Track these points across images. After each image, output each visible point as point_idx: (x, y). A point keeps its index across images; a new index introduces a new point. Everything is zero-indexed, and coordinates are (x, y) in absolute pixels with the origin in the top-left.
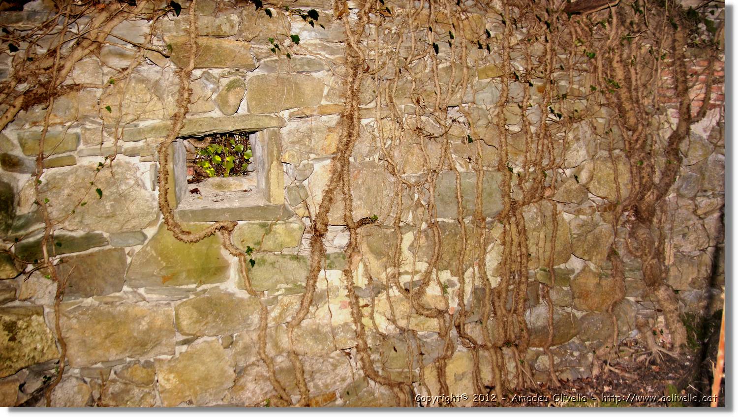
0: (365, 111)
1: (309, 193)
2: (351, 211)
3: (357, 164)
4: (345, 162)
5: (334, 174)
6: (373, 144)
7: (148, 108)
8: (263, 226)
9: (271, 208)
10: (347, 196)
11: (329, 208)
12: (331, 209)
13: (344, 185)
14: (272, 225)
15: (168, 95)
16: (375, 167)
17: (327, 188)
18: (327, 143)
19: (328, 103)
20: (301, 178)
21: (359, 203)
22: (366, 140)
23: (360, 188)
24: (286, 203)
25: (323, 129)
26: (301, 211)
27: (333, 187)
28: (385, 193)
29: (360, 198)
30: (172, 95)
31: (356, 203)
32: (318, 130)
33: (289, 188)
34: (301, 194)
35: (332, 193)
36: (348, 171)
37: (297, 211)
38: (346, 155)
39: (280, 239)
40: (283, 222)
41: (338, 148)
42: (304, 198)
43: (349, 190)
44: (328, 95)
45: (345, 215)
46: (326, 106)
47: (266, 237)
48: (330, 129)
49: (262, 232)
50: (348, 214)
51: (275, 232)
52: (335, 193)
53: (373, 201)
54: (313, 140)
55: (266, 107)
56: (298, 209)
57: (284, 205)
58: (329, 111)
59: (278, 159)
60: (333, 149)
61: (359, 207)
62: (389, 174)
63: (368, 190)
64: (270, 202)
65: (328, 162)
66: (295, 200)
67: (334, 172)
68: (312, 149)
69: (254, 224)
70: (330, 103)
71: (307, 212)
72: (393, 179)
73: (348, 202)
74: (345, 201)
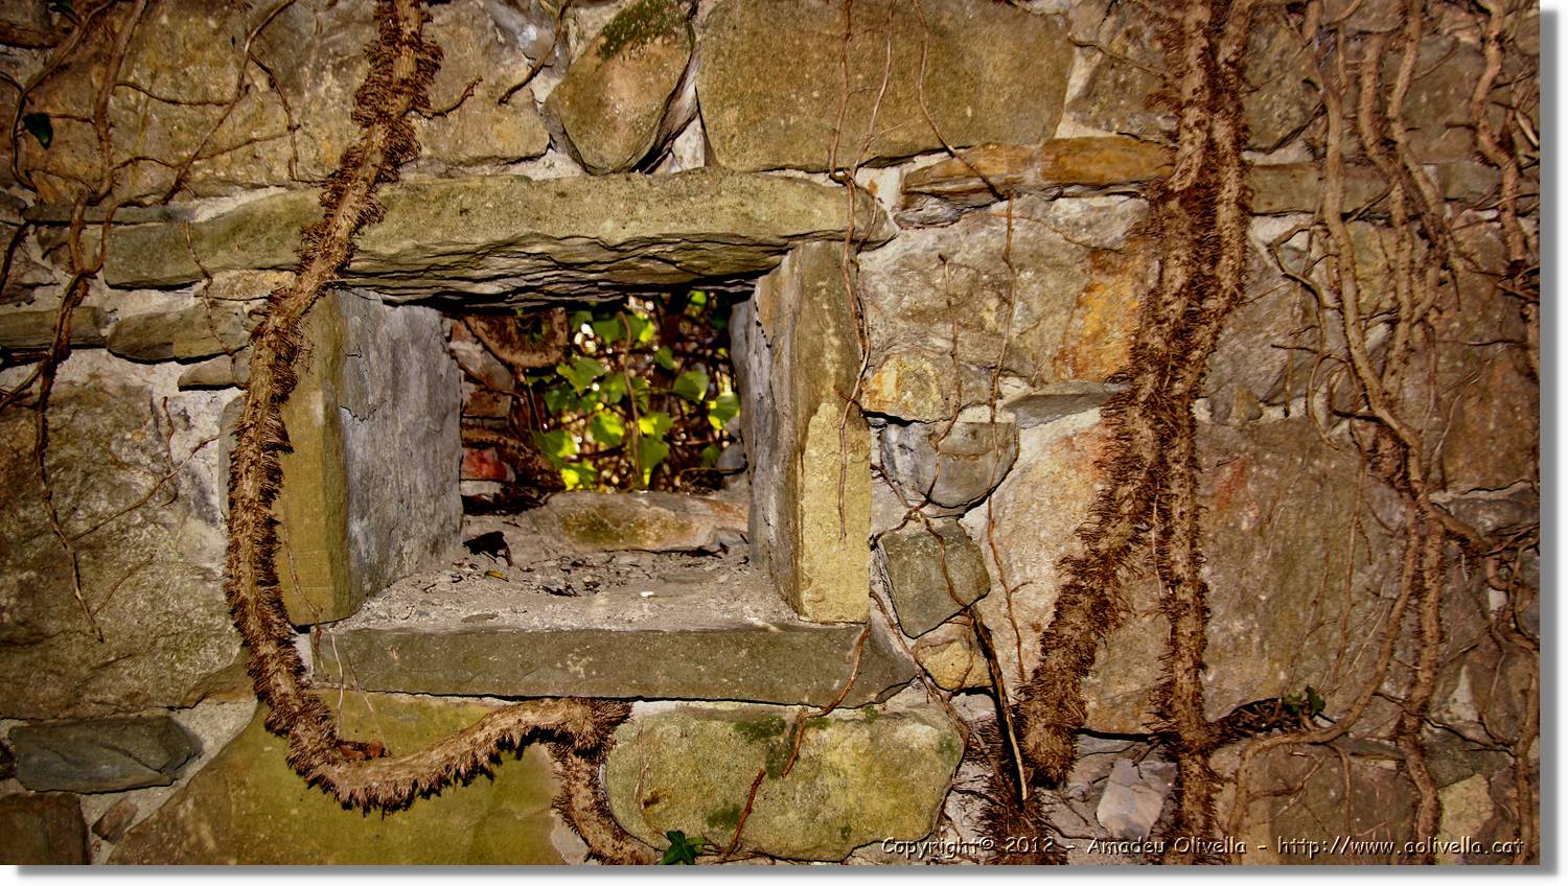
0: (1269, 177)
1: (993, 572)
2: (1201, 666)
3: (1229, 434)
4: (1171, 419)
5: (1120, 477)
6: (1306, 339)
7: (225, 135)
8: (757, 730)
9: (798, 640)
10: (1186, 594)
11: (1091, 650)
12: (1101, 655)
13: (1167, 534)
14: (801, 726)
15: (319, 70)
16: (1315, 452)
17: (1079, 549)
18: (1086, 324)
19: (1090, 132)
20: (958, 496)
21: (1238, 626)
22: (1270, 318)
23: (1246, 552)
24: (876, 615)
25: (1064, 258)
26: (952, 661)
27: (1116, 542)
28: (1360, 580)
29: (1245, 605)
30: (337, 69)
31: (1225, 626)
32: (1040, 259)
33: (893, 540)
34: (957, 577)
35: (1108, 577)
36: (1193, 463)
37: (929, 661)
38: (1179, 388)
39: (842, 801)
40: (860, 714)
41: (1138, 351)
42: (966, 593)
43: (1195, 560)
44: (1090, 92)
45: (1168, 688)
46: (1084, 145)
47: (772, 786)
48: (1100, 257)
49: (749, 759)
50: (1184, 681)
51: (816, 764)
52: (1122, 573)
53: (1305, 617)
54: (1019, 306)
55: (791, 136)
56: (936, 647)
57: (867, 623)
58: (1095, 170)
59: (842, 394)
60: (1115, 354)
61: (1237, 647)
62: (1384, 489)
63: (1286, 562)
64: (797, 609)
65: (1089, 418)
66: (925, 602)
67: (1122, 465)
68: (1010, 350)
69: (711, 715)
70: (1100, 134)
71: (981, 664)
72: (1398, 513)
73: (1188, 625)
74: (1175, 618)
